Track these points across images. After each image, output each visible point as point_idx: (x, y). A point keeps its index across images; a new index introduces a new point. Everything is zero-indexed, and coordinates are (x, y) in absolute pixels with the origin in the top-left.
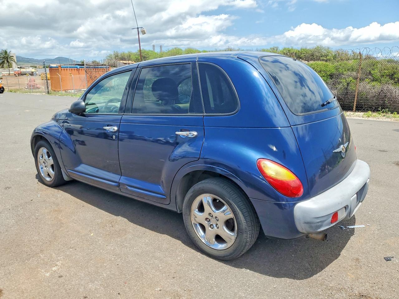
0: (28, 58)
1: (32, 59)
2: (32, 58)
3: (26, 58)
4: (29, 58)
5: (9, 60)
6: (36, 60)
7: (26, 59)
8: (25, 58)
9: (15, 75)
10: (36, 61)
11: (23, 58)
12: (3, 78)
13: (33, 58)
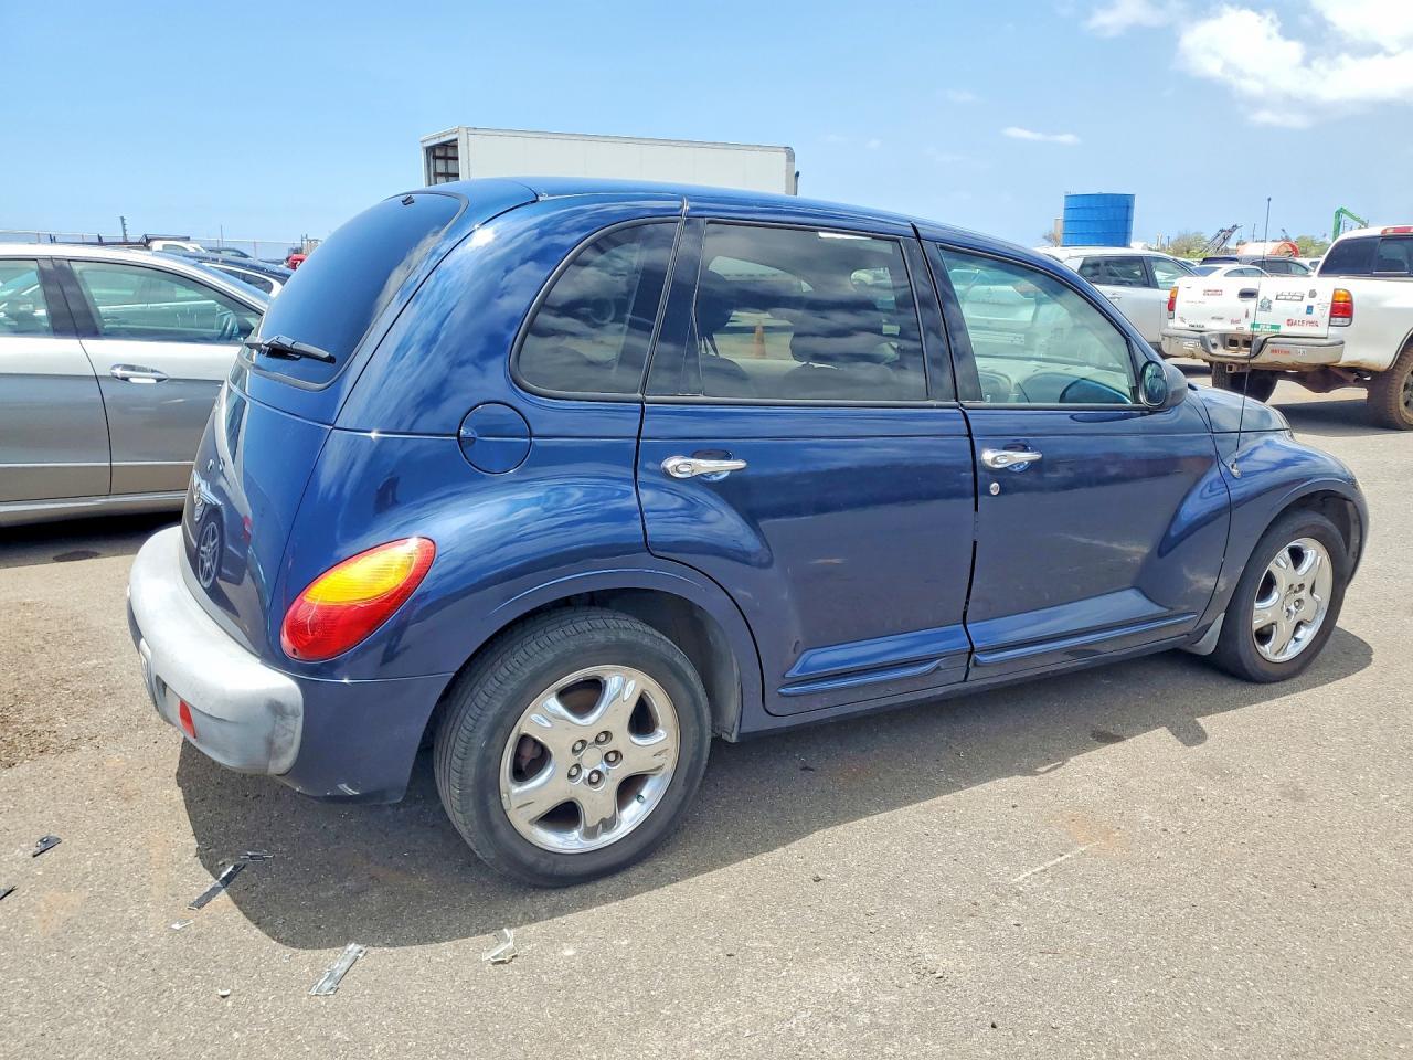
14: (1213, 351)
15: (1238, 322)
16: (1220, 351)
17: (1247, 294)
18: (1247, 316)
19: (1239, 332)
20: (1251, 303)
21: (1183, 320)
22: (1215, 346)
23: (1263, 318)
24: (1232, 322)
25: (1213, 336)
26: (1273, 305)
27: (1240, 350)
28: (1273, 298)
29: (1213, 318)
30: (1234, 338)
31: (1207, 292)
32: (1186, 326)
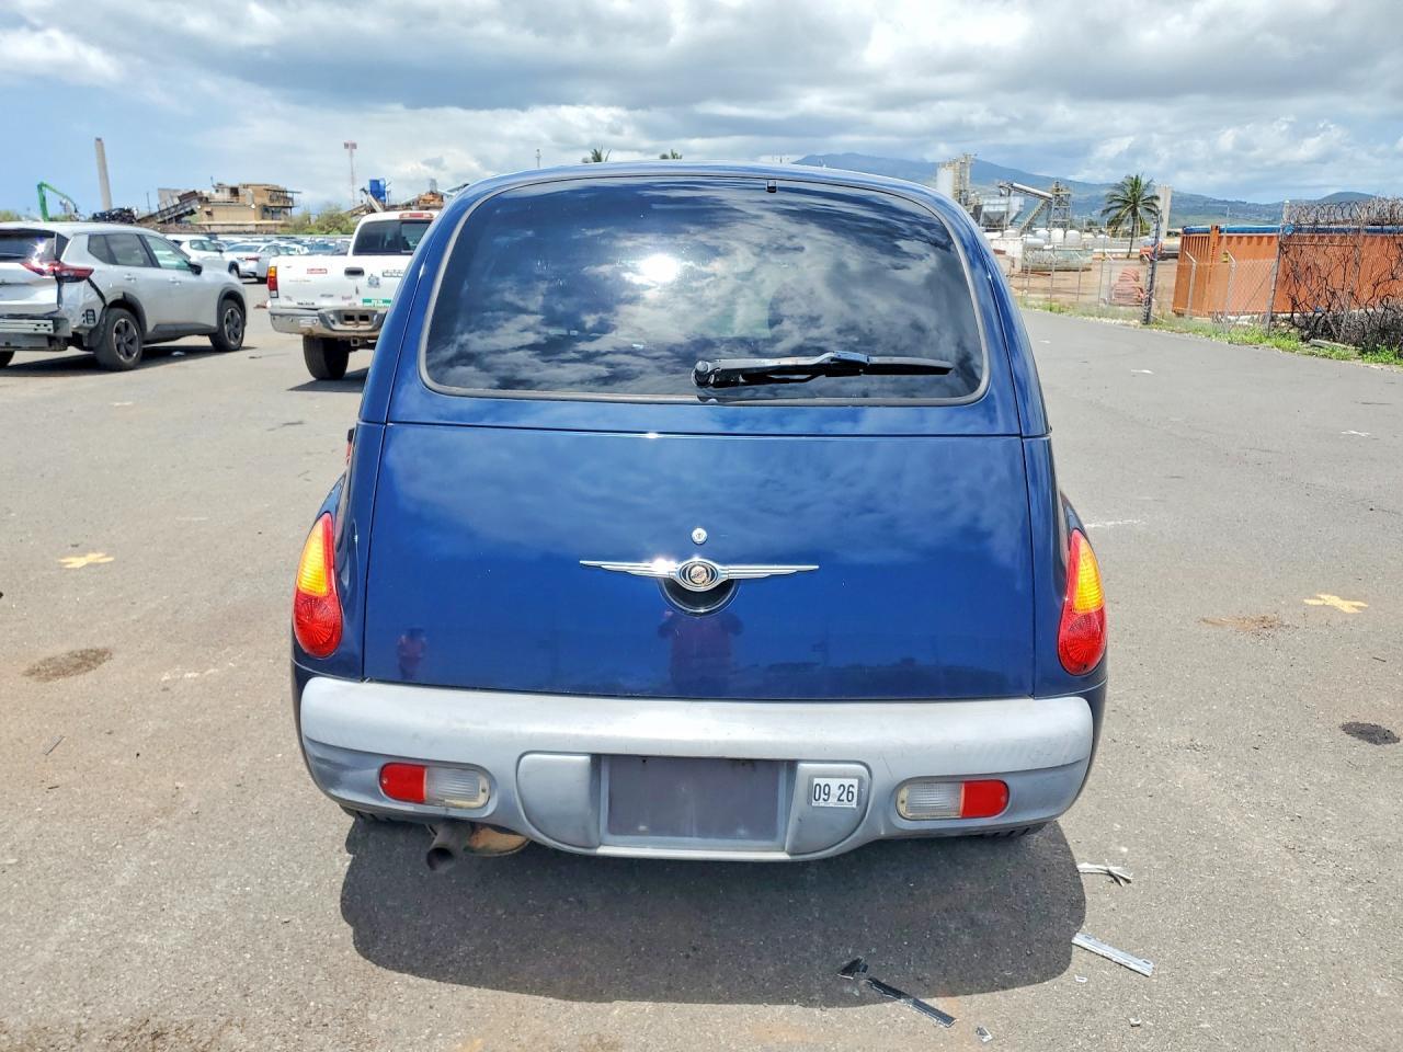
0: (1225, 202)
1: (1237, 202)
2: (1239, 199)
3: (1219, 202)
4: (1229, 200)
5: (1138, 209)
6: (1252, 207)
7: (1217, 205)
8: (1215, 202)
9: (1142, 257)
10: (1250, 211)
11: (1207, 201)
12: (1092, 267)
13: (1243, 200)
14: (335, 327)
15: (350, 298)
16: (338, 326)
17: (354, 272)
18: (357, 292)
19: (353, 308)
20: (361, 281)
21: (289, 298)
22: (333, 322)
23: (372, 293)
24: (344, 298)
25: (330, 312)
26: (380, 281)
27: (358, 325)
28: (380, 276)
29: (323, 296)
30: (351, 314)
31: (311, 271)
32: (295, 304)
